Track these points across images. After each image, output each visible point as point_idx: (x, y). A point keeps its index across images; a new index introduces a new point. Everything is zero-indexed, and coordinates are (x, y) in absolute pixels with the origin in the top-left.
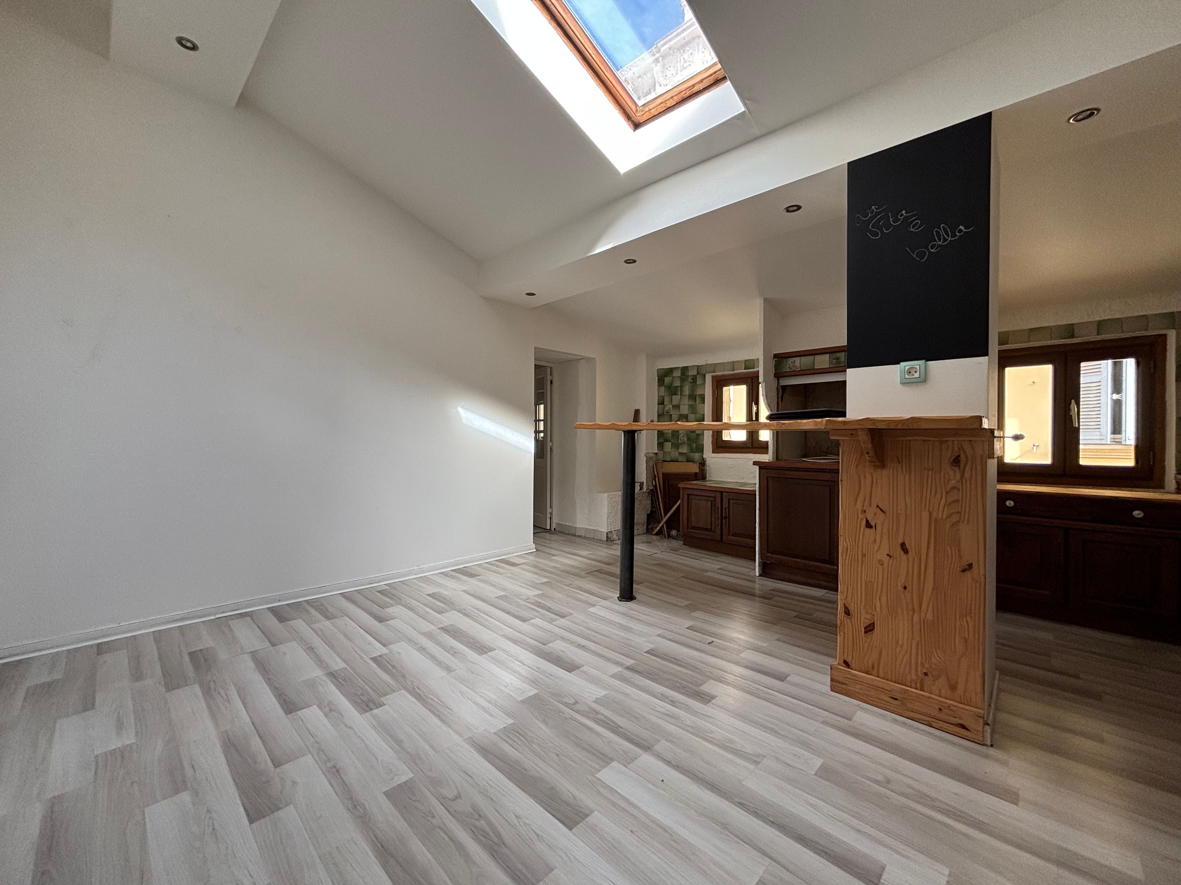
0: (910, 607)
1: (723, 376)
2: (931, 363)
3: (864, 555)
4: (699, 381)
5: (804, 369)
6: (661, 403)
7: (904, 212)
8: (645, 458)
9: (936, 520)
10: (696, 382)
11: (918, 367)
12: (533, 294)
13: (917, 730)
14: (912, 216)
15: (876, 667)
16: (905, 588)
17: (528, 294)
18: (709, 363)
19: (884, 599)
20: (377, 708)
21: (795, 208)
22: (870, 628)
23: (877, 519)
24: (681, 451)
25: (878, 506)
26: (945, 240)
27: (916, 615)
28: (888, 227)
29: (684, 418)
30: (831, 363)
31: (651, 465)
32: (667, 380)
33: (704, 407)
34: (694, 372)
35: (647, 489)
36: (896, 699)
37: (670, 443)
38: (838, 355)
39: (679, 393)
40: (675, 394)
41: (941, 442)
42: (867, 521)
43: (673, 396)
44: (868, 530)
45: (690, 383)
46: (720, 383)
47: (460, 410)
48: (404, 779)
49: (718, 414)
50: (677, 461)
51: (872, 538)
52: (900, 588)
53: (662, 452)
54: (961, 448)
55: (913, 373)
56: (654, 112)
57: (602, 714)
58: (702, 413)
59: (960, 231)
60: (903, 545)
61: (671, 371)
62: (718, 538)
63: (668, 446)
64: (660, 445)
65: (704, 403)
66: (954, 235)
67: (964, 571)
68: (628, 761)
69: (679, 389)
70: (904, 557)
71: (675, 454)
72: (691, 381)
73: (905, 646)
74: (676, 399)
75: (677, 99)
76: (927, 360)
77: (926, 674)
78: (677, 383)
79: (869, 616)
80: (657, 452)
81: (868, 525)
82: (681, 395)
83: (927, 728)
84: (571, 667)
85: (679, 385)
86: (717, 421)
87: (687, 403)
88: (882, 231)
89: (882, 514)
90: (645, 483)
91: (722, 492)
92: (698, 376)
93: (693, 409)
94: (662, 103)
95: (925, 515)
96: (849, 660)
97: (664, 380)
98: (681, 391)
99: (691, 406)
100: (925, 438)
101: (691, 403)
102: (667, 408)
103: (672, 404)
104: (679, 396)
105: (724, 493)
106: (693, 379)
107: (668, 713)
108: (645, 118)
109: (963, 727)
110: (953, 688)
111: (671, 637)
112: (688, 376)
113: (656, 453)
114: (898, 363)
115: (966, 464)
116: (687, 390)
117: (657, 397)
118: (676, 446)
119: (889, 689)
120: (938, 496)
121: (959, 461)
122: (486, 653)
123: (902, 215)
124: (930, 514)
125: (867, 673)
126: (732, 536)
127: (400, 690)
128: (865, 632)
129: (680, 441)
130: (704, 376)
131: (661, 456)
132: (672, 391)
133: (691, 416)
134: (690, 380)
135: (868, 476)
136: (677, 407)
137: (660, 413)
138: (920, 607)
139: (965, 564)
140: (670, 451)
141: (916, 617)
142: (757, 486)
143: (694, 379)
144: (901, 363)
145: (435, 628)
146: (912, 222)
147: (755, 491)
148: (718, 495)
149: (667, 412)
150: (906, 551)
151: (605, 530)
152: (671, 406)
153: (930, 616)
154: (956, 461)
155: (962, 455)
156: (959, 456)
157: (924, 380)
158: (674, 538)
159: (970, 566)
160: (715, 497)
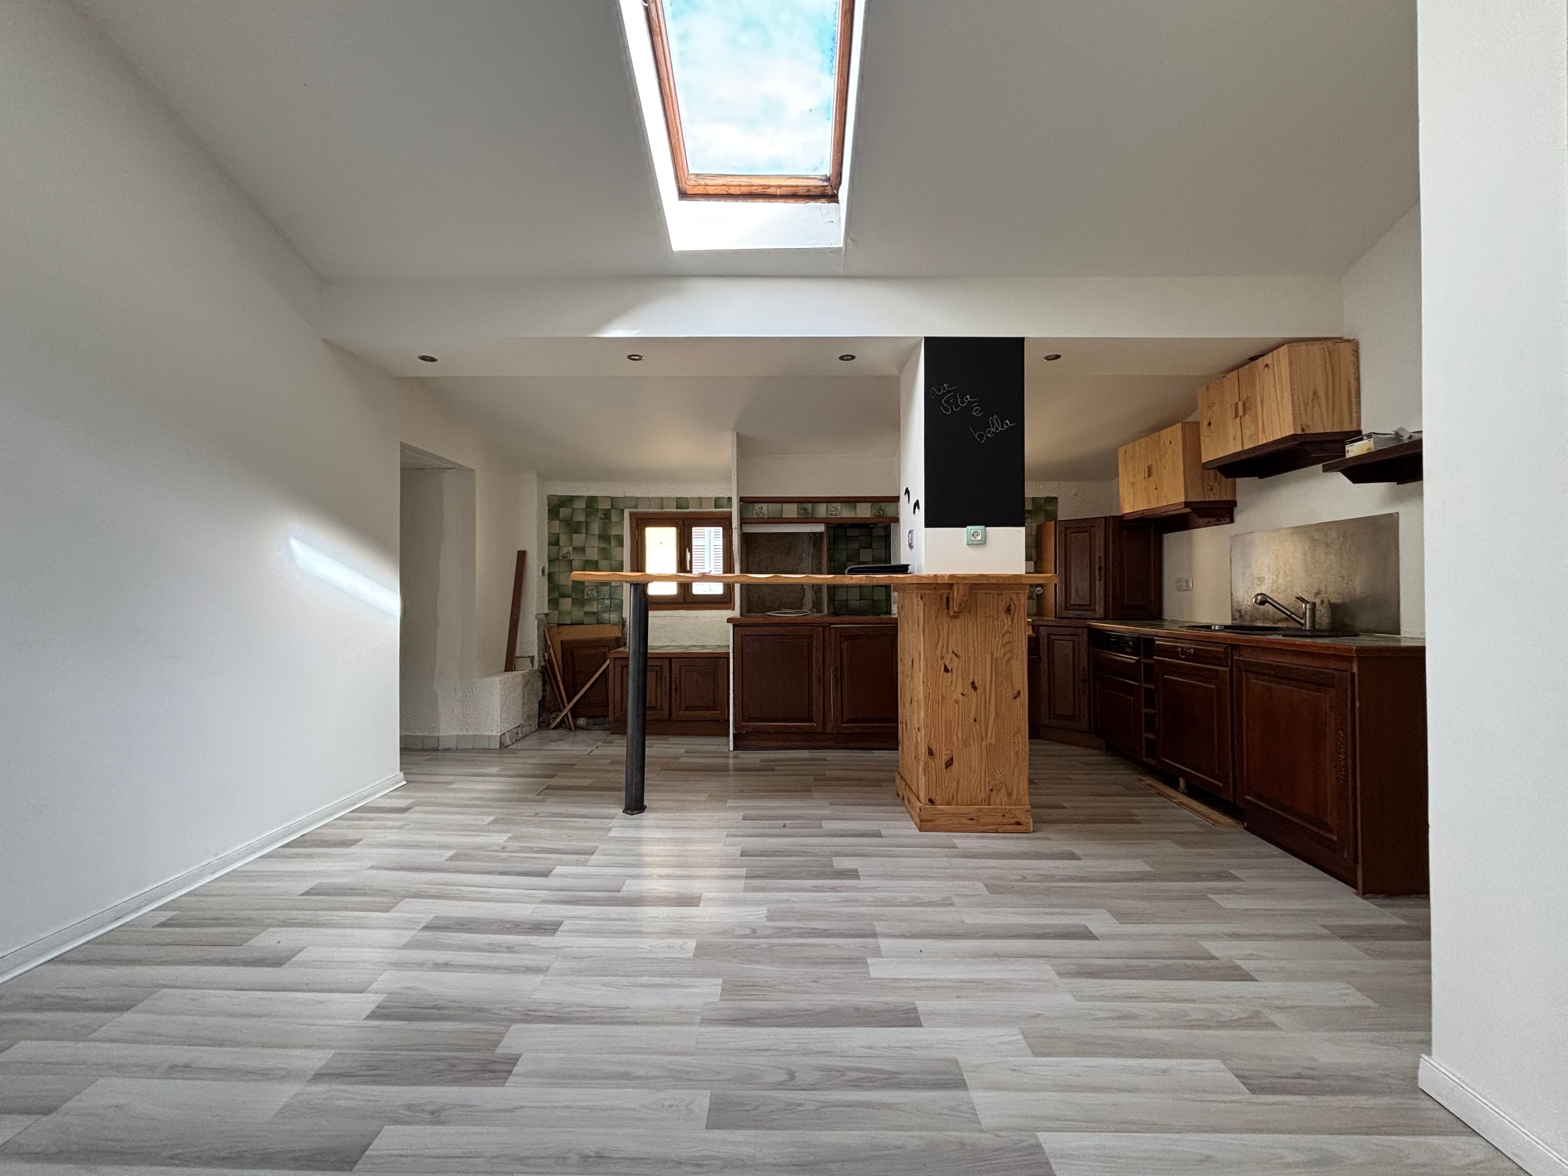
0: (979, 735)
1: (646, 513)
2: (988, 528)
3: (943, 697)
4: (614, 518)
5: (773, 516)
6: (554, 542)
7: (968, 396)
8: (536, 622)
9: (996, 659)
10: (610, 518)
11: (980, 531)
12: (433, 360)
13: (989, 838)
14: (975, 402)
15: (955, 798)
16: (975, 720)
17: (424, 358)
18: (627, 495)
19: (960, 734)
20: (515, 1064)
21: (849, 357)
22: (949, 763)
23: (954, 664)
24: (587, 609)
25: (953, 652)
26: (997, 429)
27: (984, 741)
28: (957, 406)
29: (594, 565)
30: (798, 513)
31: (542, 628)
32: (564, 512)
33: (623, 551)
34: (608, 506)
35: (539, 666)
36: (973, 819)
37: (570, 600)
38: (806, 505)
39: (584, 530)
40: (577, 532)
41: (998, 595)
42: (945, 666)
43: (575, 535)
44: (946, 674)
45: (601, 518)
46: (641, 522)
47: (294, 543)
48: (706, 1103)
49: (638, 563)
50: (582, 624)
51: (949, 680)
52: (972, 721)
53: (557, 612)
54: (1011, 599)
55: (975, 535)
56: (711, 190)
57: (795, 928)
58: (620, 559)
59: (1007, 424)
60: (973, 683)
61: (567, 501)
62: (666, 717)
63: (566, 604)
64: (553, 602)
65: (622, 546)
66: (1003, 427)
67: (1015, 698)
68: (877, 952)
69: (584, 524)
70: (974, 694)
71: (578, 614)
72: (603, 516)
73: (976, 771)
74: (579, 539)
75: (744, 190)
76: (986, 526)
77: (992, 790)
78: (580, 517)
79: (948, 752)
80: (548, 612)
81: (946, 670)
82: (587, 534)
83: (994, 835)
84: (691, 901)
85: (584, 520)
86: (638, 571)
87: (596, 545)
88: (952, 409)
89: (957, 660)
90: (536, 658)
91: (670, 659)
92: (613, 511)
93: (606, 554)
94: (724, 185)
95: (989, 657)
96: (933, 797)
97: (558, 512)
98: (587, 529)
99: (602, 550)
100: (988, 591)
101: (602, 545)
102: (564, 550)
103: (572, 544)
104: (585, 535)
105: (673, 660)
106: (605, 515)
107: (843, 899)
108: (696, 191)
109: (1018, 824)
110: (1010, 795)
111: (744, 834)
112: (597, 510)
113: (547, 615)
114: (965, 526)
115: (1015, 611)
116: (596, 527)
117: (547, 534)
118: (580, 602)
119: (966, 812)
120: (997, 639)
121: (1010, 610)
122: (557, 930)
123: (967, 399)
124: (992, 654)
125: (949, 804)
126: (685, 710)
127: (509, 1027)
128: (946, 768)
129: (586, 597)
130: (622, 511)
131: (555, 617)
132: (573, 527)
133: (603, 563)
134: (600, 515)
135: (946, 626)
136: (581, 550)
137: (552, 557)
138: (986, 735)
139: (1016, 692)
140: (569, 609)
141: (984, 743)
142: (731, 647)
143: (607, 514)
144: (969, 528)
145: (417, 931)
146: (974, 407)
147: (729, 653)
148: (666, 662)
149: (565, 557)
150: (975, 688)
151: (496, 732)
152: (571, 549)
153: (993, 741)
154: (1008, 610)
155: (1012, 605)
156: (1010, 606)
157: (983, 542)
158: (582, 728)
159: (1019, 693)
160: (661, 666)
